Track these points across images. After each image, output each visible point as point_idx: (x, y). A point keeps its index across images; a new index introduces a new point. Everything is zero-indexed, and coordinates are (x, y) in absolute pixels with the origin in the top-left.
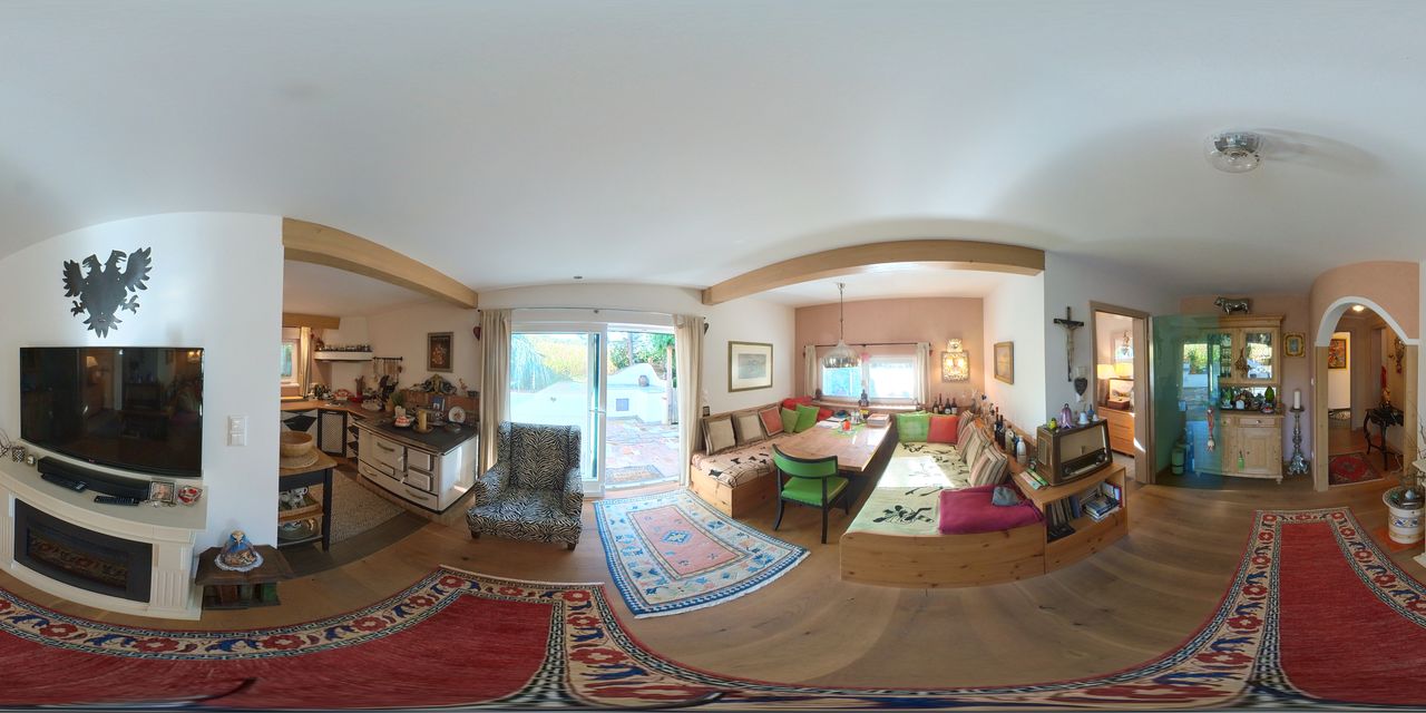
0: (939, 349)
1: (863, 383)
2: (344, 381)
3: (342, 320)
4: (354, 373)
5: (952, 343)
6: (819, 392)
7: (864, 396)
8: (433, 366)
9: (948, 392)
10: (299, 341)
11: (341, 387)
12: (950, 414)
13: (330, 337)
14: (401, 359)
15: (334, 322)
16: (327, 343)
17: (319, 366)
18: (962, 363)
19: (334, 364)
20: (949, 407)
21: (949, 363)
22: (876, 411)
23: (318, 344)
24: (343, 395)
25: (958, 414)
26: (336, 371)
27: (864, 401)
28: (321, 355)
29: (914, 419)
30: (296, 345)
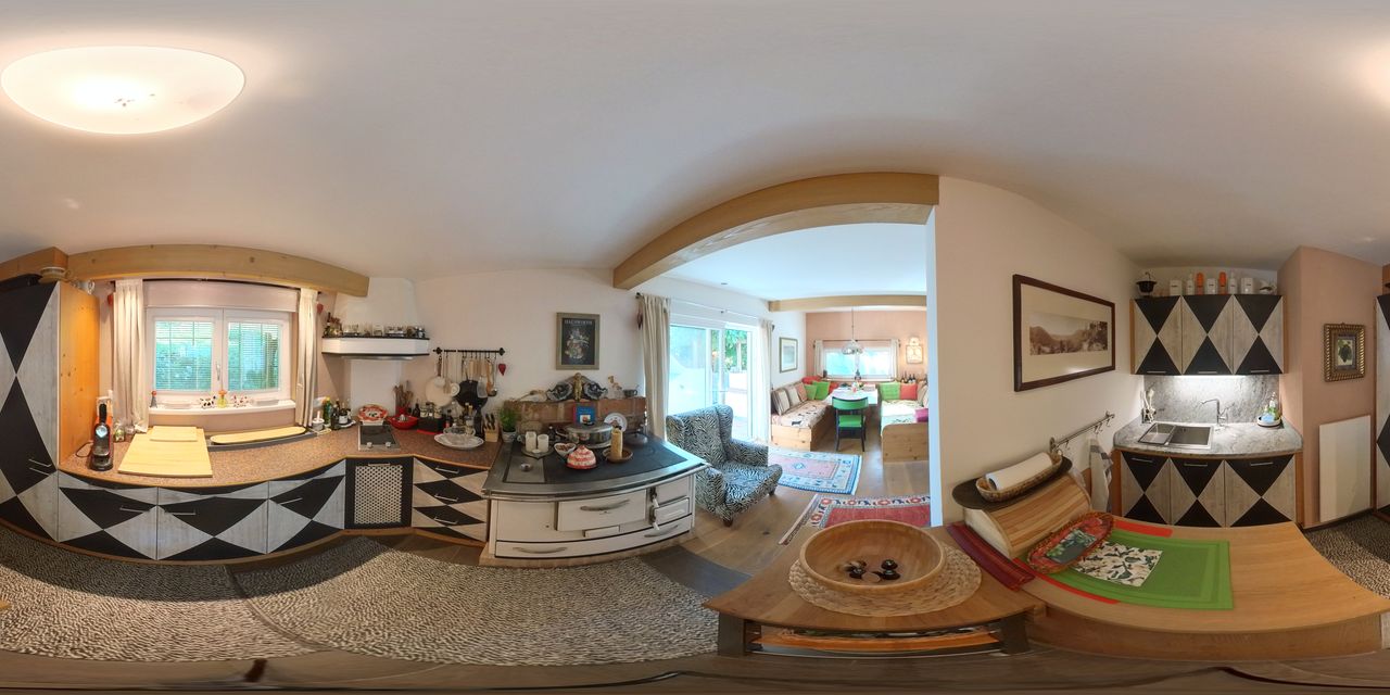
0: (905, 343)
1: (857, 365)
2: (372, 393)
3: (372, 281)
4: (392, 375)
5: (913, 339)
6: (825, 373)
7: (858, 373)
8: (565, 360)
9: (910, 370)
10: (294, 317)
11: (369, 402)
12: (912, 383)
13: (352, 312)
14: (501, 352)
15: (357, 284)
16: (348, 324)
17: (328, 365)
18: (919, 352)
19: (354, 362)
20: (911, 379)
21: (910, 352)
22: (866, 383)
23: (329, 326)
24: (374, 418)
25: (917, 382)
26: (358, 376)
27: (858, 377)
28: (337, 346)
29: (891, 386)
30: (287, 327)
